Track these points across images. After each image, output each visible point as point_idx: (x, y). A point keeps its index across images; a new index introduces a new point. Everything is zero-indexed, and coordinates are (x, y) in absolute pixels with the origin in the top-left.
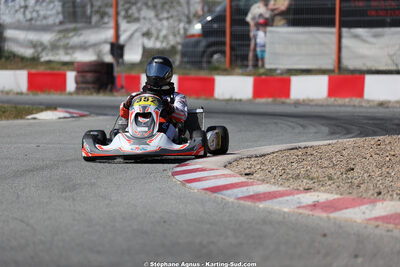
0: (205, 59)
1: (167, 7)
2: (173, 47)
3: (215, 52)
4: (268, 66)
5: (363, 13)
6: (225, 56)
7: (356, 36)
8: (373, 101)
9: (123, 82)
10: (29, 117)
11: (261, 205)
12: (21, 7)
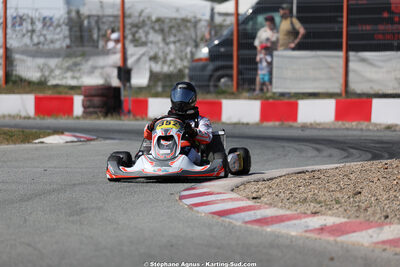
0: (212, 83)
1: (174, 31)
2: (180, 71)
3: (223, 76)
4: (274, 90)
5: (370, 36)
6: (232, 80)
7: (363, 60)
8: (380, 125)
9: (130, 106)
10: (37, 141)
11: (269, 229)
12: (28, 31)
